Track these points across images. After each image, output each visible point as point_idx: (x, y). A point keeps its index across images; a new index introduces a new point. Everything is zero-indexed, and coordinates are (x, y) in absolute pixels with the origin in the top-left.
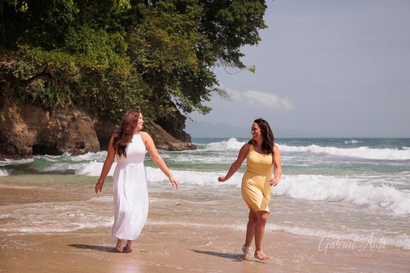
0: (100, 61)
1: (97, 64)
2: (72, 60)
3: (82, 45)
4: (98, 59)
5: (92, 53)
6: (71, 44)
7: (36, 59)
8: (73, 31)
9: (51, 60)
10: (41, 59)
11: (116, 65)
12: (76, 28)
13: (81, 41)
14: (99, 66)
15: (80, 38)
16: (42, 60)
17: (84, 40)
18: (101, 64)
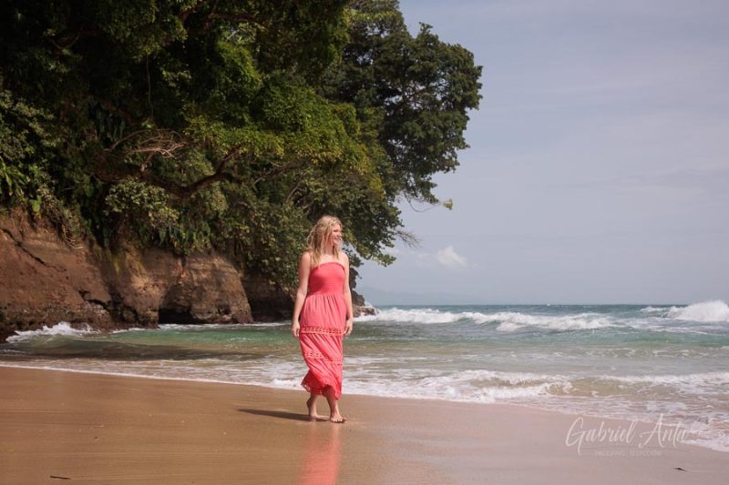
0: (327, 145)
1: (321, 151)
2: (279, 144)
3: (295, 116)
4: (321, 141)
5: (312, 130)
6: (276, 115)
7: (218, 142)
8: (278, 93)
9: (244, 144)
10: (226, 142)
11: (351, 154)
12: (282, 89)
13: (293, 108)
14: (324, 153)
15: (290, 104)
16: (228, 146)
17: (298, 108)
18: (328, 150)
